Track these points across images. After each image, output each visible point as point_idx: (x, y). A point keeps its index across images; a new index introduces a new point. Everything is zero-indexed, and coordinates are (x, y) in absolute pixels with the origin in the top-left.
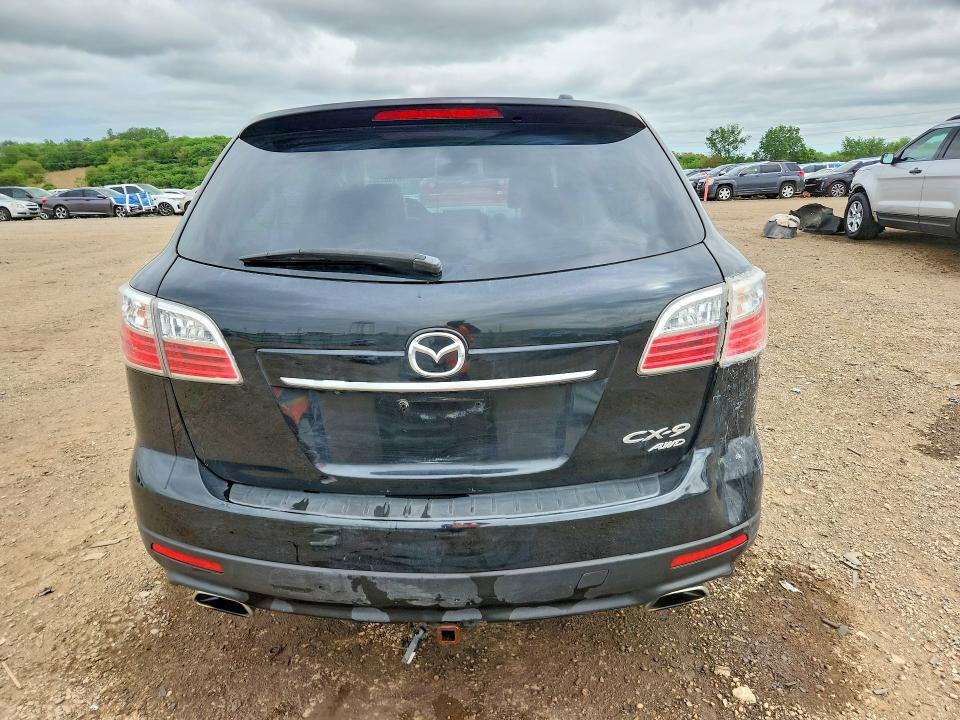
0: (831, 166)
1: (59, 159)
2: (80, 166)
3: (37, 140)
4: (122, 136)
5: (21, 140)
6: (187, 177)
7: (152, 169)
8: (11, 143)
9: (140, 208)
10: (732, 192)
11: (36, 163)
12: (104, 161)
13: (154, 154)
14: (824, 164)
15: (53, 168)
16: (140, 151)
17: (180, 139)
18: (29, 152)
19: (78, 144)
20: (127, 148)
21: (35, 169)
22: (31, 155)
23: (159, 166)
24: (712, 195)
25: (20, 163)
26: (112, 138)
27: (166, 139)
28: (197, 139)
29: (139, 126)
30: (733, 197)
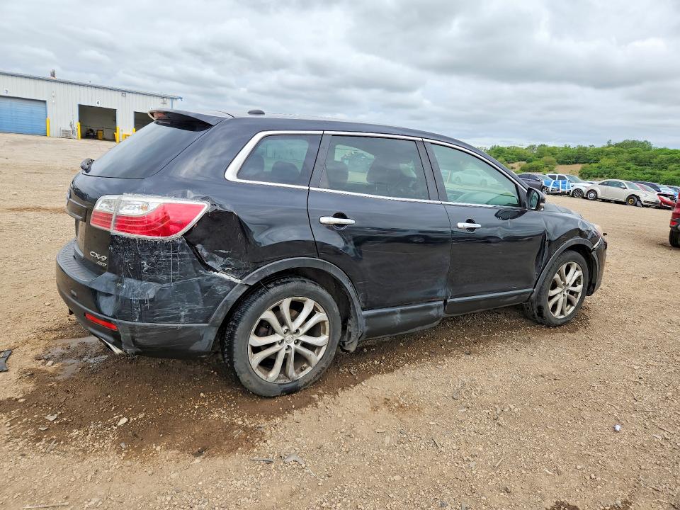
1: (569, 158)
2: (580, 163)
3: (560, 145)
4: (617, 145)
5: (550, 145)
6: (654, 177)
7: (629, 169)
8: (544, 145)
9: (558, 190)
11: (553, 159)
12: (596, 161)
13: (635, 159)
15: (562, 163)
16: (626, 156)
17: (661, 150)
18: (553, 152)
19: (585, 149)
20: (617, 153)
21: (551, 162)
22: (553, 154)
23: (635, 167)
25: (544, 158)
26: (610, 146)
27: (650, 148)
28: (675, 151)
29: (632, 139)
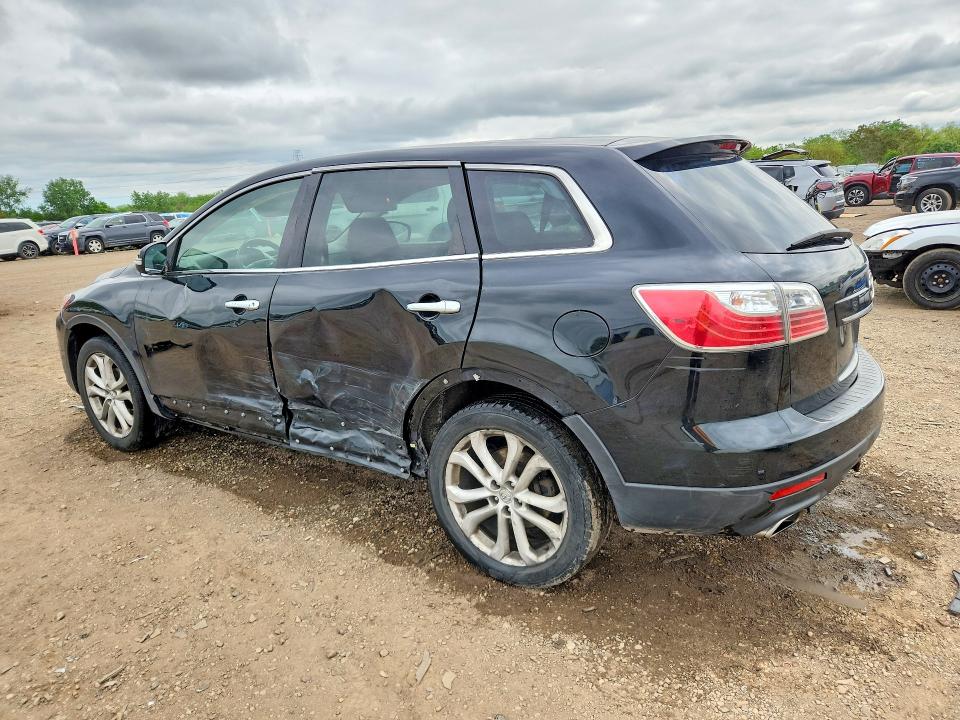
0: (179, 216)
10: (103, 244)
14: (172, 214)
24: (83, 249)
30: (106, 249)
